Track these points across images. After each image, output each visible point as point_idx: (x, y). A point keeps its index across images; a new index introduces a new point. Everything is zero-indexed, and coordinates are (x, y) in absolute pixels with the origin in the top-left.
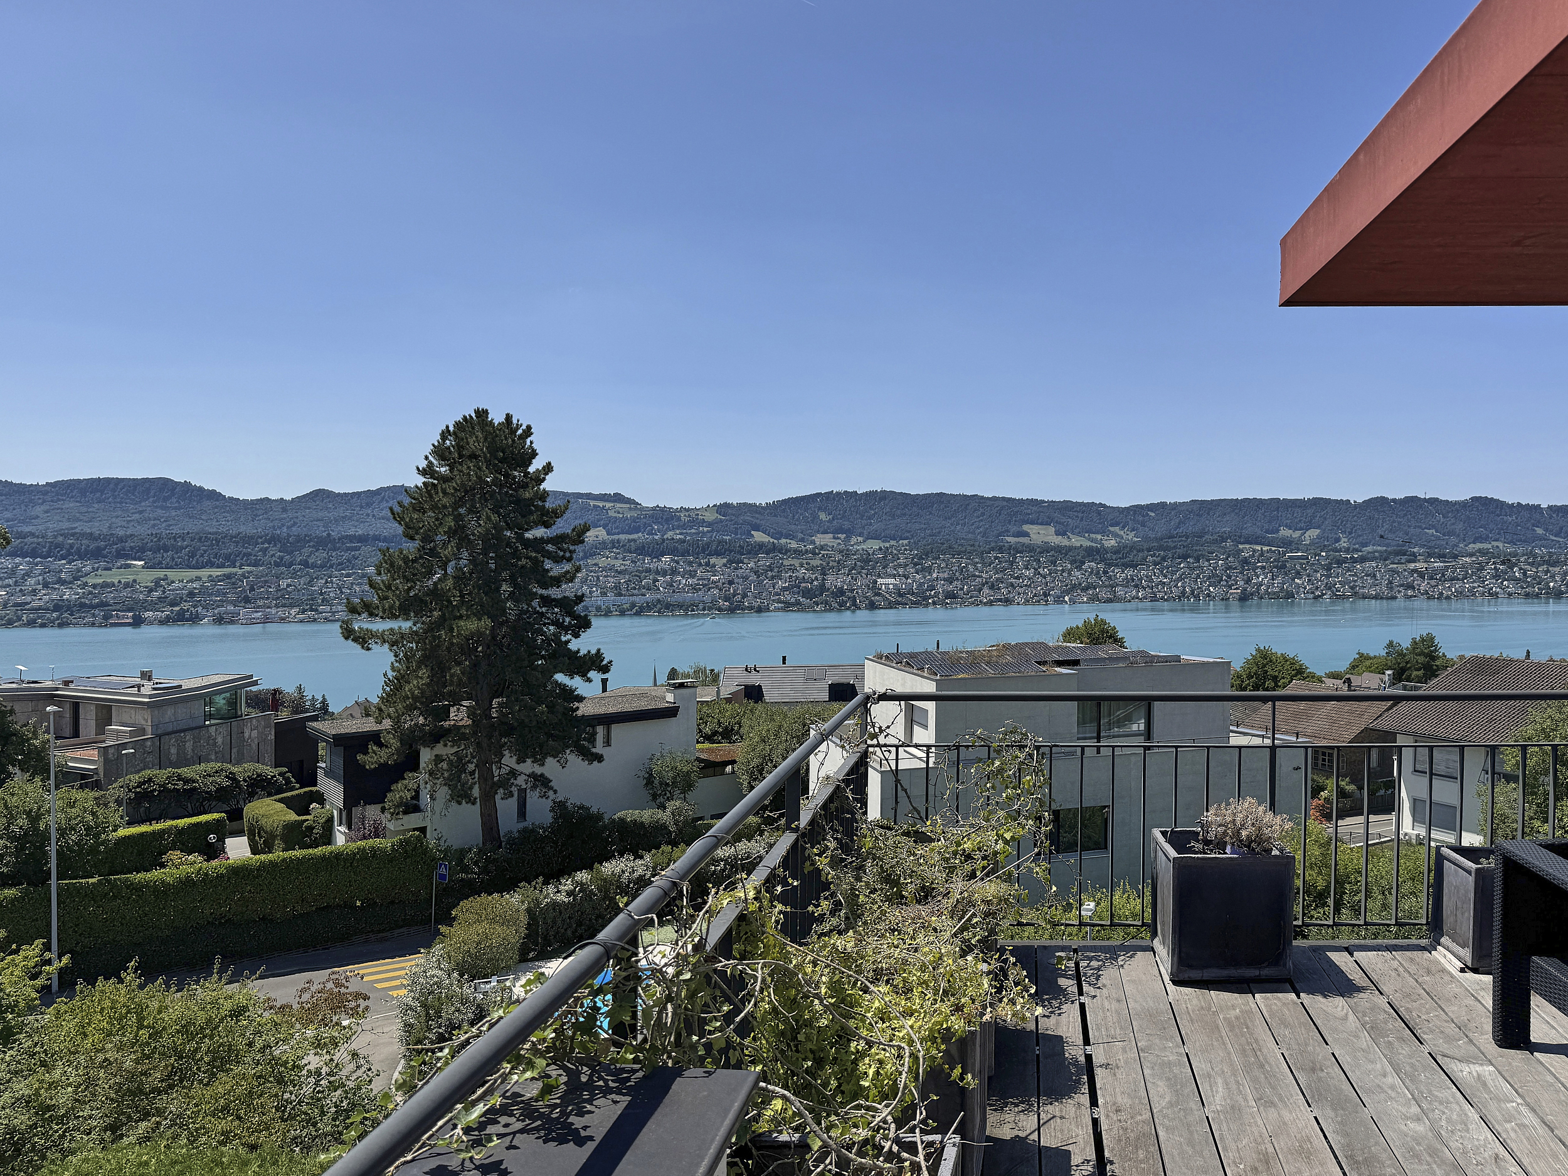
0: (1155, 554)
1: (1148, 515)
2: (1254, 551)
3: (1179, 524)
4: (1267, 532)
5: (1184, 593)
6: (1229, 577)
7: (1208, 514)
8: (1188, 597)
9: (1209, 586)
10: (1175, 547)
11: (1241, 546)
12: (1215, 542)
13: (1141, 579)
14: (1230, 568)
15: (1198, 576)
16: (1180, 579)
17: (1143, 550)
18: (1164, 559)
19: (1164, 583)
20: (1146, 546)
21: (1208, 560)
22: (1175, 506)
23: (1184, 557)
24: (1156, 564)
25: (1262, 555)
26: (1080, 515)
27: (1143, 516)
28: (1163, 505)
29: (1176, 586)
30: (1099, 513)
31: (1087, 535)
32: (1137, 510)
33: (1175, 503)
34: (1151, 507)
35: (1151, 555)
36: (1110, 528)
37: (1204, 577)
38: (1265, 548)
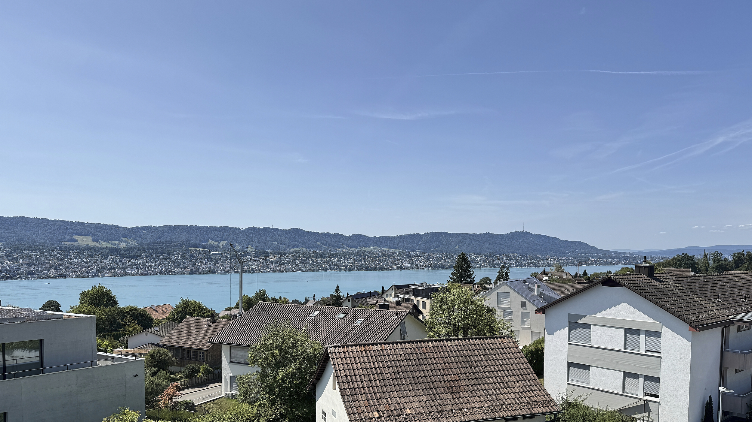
0: (146, 252)
1: (142, 232)
2: (196, 251)
3: (159, 236)
4: (202, 242)
5: (162, 271)
6: (184, 263)
7: (173, 232)
8: (164, 273)
9: (175, 267)
10: (157, 248)
11: (189, 248)
12: (177, 246)
13: (139, 265)
14: (185, 259)
15: (169, 263)
16: (160, 264)
17: (140, 250)
18: (151, 254)
19: (152, 266)
20: (141, 248)
21: (173, 255)
22: (156, 228)
23: (162, 253)
24: (147, 257)
25: (200, 253)
26: (106, 231)
27: (140, 233)
28: (150, 227)
29: (158, 267)
30: (116, 230)
31: (110, 241)
32: (136, 229)
33: (156, 227)
34: (144, 228)
35: (144, 252)
36: (122, 238)
37: (172, 263)
38: (201, 249)
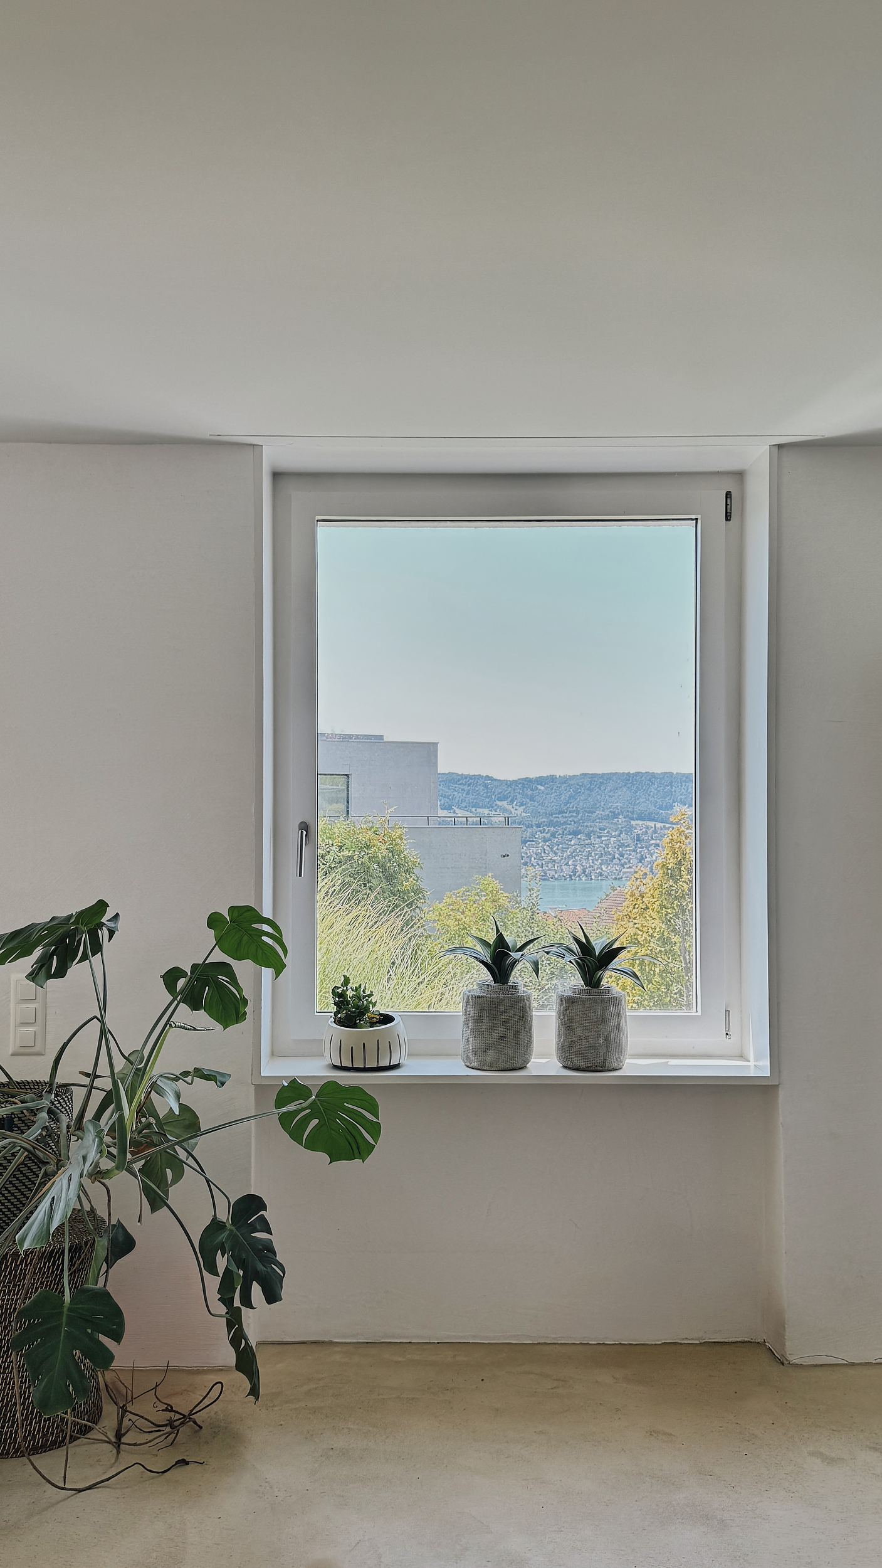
0: (544, 830)
1: (537, 788)
2: (647, 828)
3: (570, 798)
4: (661, 808)
5: (574, 872)
6: (622, 855)
7: (599, 788)
8: (579, 876)
9: (601, 864)
10: (565, 823)
11: (633, 823)
12: (607, 817)
13: (530, 857)
14: (623, 845)
15: (589, 854)
16: (571, 856)
17: (532, 826)
18: (553, 835)
19: (554, 861)
20: (535, 821)
21: (599, 837)
22: (565, 780)
23: (575, 833)
24: (545, 840)
25: (655, 832)
26: (466, 788)
27: (532, 790)
28: (552, 778)
29: (567, 864)
30: (486, 786)
31: (473, 809)
32: (526, 783)
33: (565, 777)
34: (541, 781)
35: (540, 831)
36: (498, 803)
37: (596, 854)
38: (659, 825)
